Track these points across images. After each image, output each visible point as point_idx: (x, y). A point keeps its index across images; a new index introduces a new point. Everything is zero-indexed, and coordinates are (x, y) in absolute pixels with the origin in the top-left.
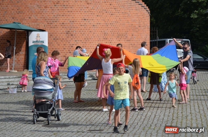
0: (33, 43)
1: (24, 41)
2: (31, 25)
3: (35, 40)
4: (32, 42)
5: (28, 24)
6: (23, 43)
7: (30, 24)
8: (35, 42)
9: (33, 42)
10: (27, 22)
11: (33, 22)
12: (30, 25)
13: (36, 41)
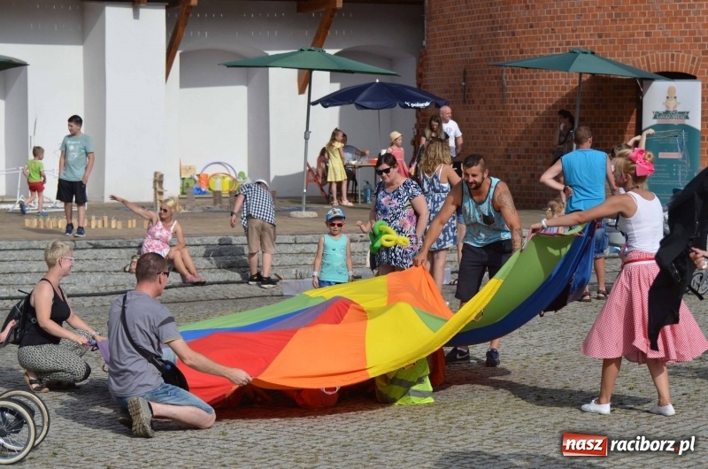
0: (655, 118)
1: (631, 113)
2: (652, 57)
3: (662, 109)
4: (653, 115)
5: (643, 54)
6: (629, 119)
7: (649, 55)
8: (660, 114)
9: (657, 115)
10: (640, 48)
11: (657, 48)
12: (647, 58)
13: (664, 113)
